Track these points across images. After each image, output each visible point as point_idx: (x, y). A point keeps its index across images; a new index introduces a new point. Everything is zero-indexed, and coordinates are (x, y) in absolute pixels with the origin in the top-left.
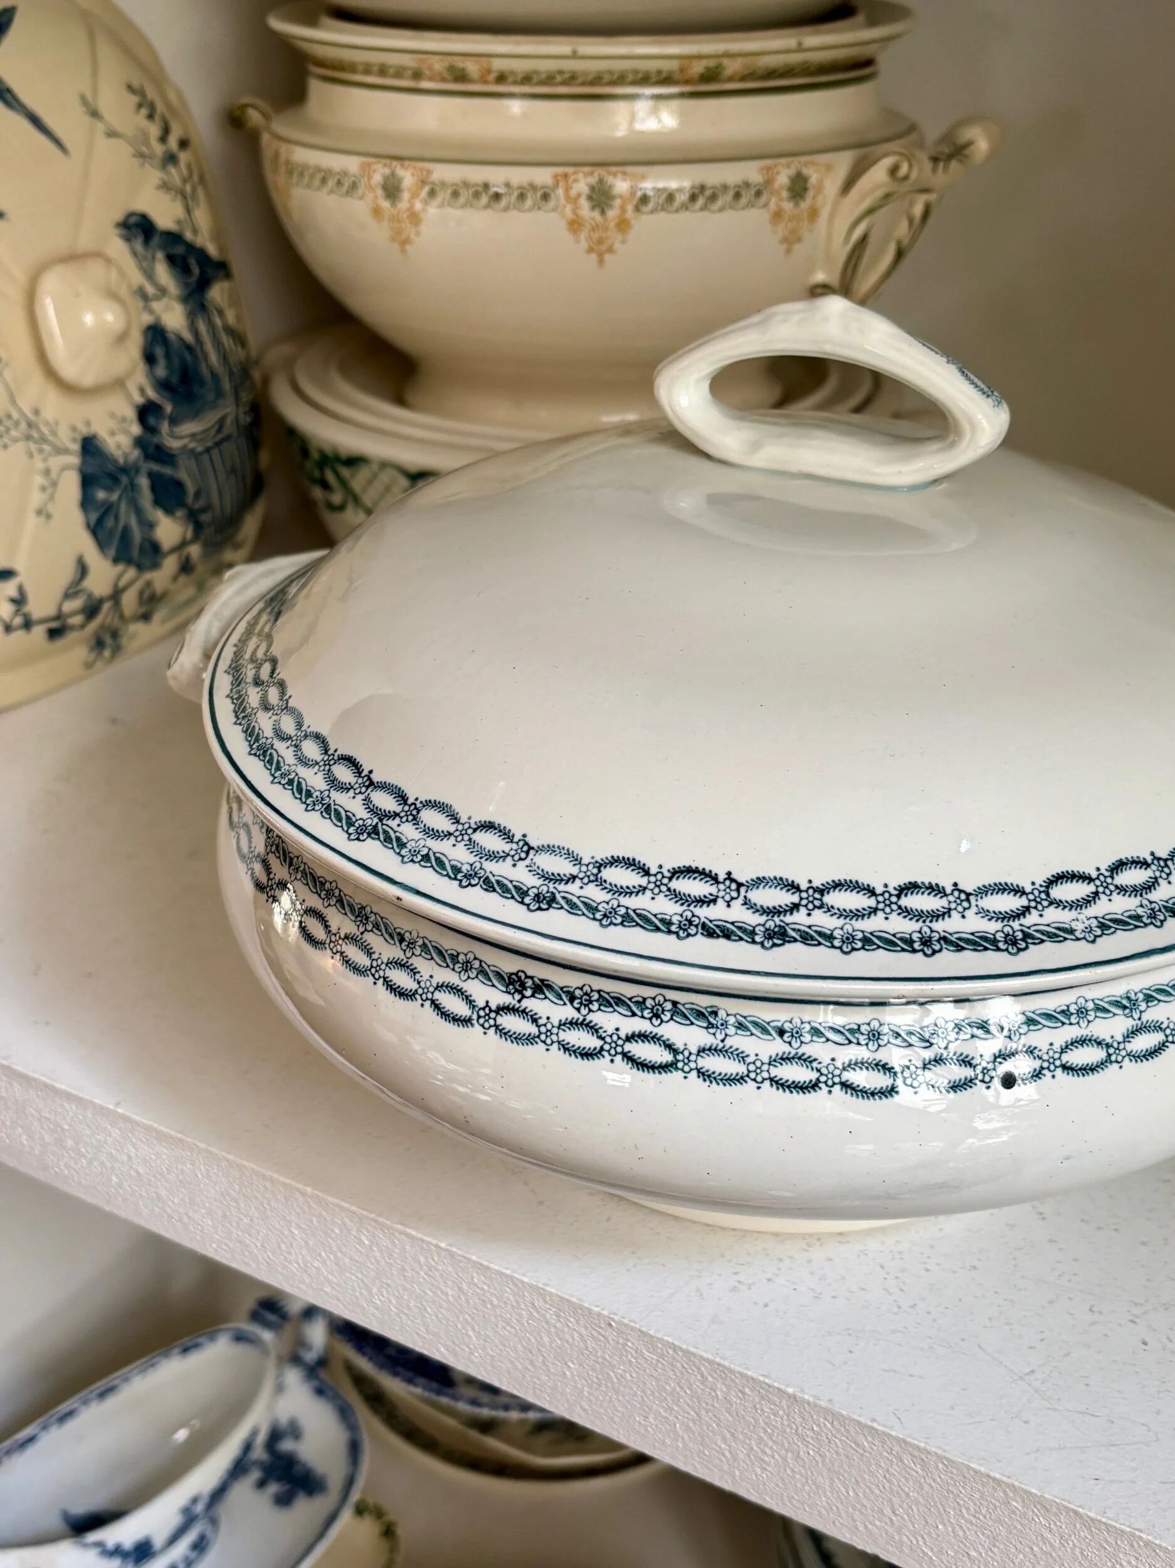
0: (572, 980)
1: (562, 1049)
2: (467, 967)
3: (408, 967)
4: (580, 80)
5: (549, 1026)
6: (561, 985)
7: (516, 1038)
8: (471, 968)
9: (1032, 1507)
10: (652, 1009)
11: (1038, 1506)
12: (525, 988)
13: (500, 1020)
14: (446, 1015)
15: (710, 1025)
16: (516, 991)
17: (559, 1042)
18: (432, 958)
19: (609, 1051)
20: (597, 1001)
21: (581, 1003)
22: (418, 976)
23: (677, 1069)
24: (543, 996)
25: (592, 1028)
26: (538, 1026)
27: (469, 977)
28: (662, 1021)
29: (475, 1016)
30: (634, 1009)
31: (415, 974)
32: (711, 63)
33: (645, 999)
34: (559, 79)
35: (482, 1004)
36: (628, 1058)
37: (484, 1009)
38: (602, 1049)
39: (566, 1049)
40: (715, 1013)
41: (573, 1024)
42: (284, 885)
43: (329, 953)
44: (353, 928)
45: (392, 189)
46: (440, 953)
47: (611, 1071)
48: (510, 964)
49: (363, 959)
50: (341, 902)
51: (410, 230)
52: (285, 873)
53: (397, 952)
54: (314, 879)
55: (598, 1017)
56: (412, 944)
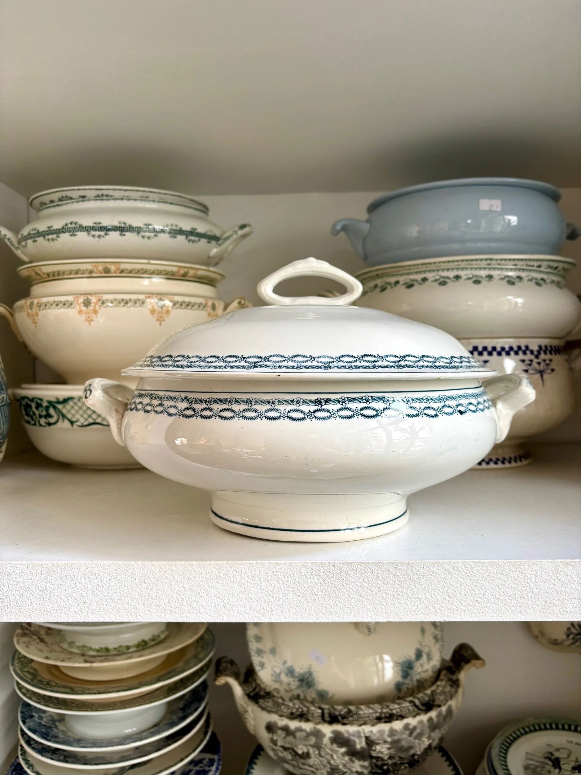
0: (338, 396)
1: (341, 418)
2: (298, 402)
3: (274, 410)
4: (148, 272)
5: (334, 412)
6: (334, 399)
7: (323, 419)
8: (300, 402)
9: (496, 567)
10: (365, 399)
11: (498, 566)
12: (322, 403)
13: (315, 415)
14: (294, 419)
15: (384, 401)
16: (319, 404)
17: (339, 416)
18: (284, 404)
19: (356, 415)
20: (347, 400)
21: (342, 402)
22: (279, 411)
23: (379, 416)
24: (329, 403)
25: (348, 409)
26: (330, 413)
27: (300, 405)
28: (370, 403)
29: (306, 416)
30: (360, 400)
31: (278, 411)
32: (186, 270)
33: (362, 397)
34: (141, 272)
35: (307, 411)
36: (363, 415)
37: (309, 413)
38: (354, 414)
39: (342, 417)
40: (384, 398)
41: (342, 409)
42: (205, 409)
43: (237, 419)
44: (246, 407)
45: (87, 303)
46: (286, 401)
47: (358, 421)
48: (314, 397)
49: (253, 414)
50: (237, 401)
51: (93, 316)
52: (204, 406)
53: (268, 407)
54: (221, 401)
55: (349, 405)
56: (274, 403)
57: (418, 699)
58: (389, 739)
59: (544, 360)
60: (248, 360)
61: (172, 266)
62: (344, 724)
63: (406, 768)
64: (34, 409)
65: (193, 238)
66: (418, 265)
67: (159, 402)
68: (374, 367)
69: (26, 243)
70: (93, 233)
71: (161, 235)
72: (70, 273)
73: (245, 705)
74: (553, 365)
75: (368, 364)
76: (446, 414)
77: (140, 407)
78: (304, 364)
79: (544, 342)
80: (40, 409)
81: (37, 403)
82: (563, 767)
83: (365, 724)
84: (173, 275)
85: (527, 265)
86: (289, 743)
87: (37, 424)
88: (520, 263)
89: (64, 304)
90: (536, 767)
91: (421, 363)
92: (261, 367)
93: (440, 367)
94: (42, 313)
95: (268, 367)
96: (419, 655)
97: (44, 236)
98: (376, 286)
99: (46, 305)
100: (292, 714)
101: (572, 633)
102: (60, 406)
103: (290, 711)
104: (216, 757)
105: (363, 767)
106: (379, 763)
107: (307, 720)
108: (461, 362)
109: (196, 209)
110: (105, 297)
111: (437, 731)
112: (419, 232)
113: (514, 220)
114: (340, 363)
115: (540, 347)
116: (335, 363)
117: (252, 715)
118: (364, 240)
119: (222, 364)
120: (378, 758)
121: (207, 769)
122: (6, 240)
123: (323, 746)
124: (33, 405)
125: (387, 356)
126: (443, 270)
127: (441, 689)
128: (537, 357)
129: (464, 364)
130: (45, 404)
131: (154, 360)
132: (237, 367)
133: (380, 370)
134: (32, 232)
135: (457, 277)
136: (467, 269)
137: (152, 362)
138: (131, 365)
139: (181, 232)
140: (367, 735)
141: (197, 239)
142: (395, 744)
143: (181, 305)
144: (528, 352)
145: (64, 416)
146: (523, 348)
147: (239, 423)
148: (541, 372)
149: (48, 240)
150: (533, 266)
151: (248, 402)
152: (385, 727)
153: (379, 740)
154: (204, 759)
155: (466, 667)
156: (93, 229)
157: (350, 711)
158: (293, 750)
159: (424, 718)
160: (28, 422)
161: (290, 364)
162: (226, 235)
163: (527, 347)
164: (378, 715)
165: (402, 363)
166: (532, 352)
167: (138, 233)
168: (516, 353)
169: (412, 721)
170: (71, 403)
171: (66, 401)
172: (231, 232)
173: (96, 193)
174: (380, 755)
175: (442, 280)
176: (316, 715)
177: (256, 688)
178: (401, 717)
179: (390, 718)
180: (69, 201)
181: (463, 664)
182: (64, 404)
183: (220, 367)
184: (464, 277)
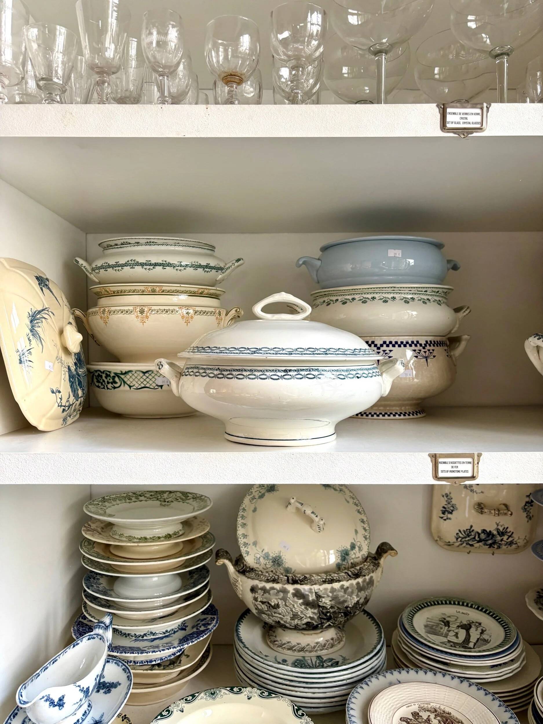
0: (295, 368)
2: (276, 371)
3: (264, 375)
4: (179, 292)
6: (293, 369)
7: (288, 379)
10: (309, 370)
13: (284, 377)
14: (274, 379)
15: (318, 371)
16: (286, 372)
17: (296, 378)
20: (300, 370)
21: (298, 371)
22: (266, 375)
23: (315, 378)
24: (291, 371)
26: (292, 376)
28: (311, 372)
29: (280, 378)
30: (306, 370)
32: (203, 290)
34: (175, 291)
36: (308, 378)
37: (281, 376)
38: (303, 377)
39: (298, 378)
40: (318, 369)
41: (297, 375)
42: (229, 374)
43: (245, 379)
44: (250, 373)
45: (142, 312)
46: (270, 370)
47: (305, 380)
48: (284, 369)
49: (254, 377)
50: (245, 370)
51: (146, 320)
52: (228, 372)
53: (261, 373)
54: (237, 370)
55: (301, 373)
56: (264, 371)
57: (351, 571)
58: (330, 594)
59: (429, 350)
60: (251, 350)
61: (194, 288)
62: (301, 584)
63: (342, 616)
64: (104, 378)
65: (207, 270)
66: (350, 290)
67: (204, 371)
68: (313, 354)
69: (99, 271)
70: (145, 267)
71: (188, 269)
72: (129, 292)
73: (236, 577)
74: (435, 353)
75: (310, 353)
76: (350, 378)
77: (192, 373)
78: (279, 352)
79: (429, 339)
80: (108, 378)
81: (106, 374)
82: (451, 625)
83: (315, 584)
84: (195, 293)
85: (418, 291)
86: (266, 598)
87: (106, 388)
88: (414, 289)
89: (127, 312)
90: (433, 626)
91: (337, 352)
92: (258, 353)
93: (347, 354)
94: (110, 317)
95: (261, 353)
96: (353, 547)
97: (113, 268)
98: (324, 301)
99: (114, 312)
100: (268, 580)
101: (460, 537)
102: (122, 376)
103: (266, 578)
104: (215, 617)
105: (314, 613)
106: (324, 611)
107: (278, 583)
108: (360, 352)
109: (208, 249)
110: (153, 308)
111: (363, 592)
112: (352, 268)
113: (412, 262)
114: (297, 352)
115: (427, 342)
116: (294, 352)
117: (241, 583)
118: (317, 271)
119: (237, 351)
120: (323, 607)
121: (210, 622)
122: (83, 268)
123: (288, 599)
124: (104, 375)
125: (320, 349)
126: (365, 293)
127: (366, 567)
128: (424, 348)
129: (361, 353)
130: (112, 375)
131: (199, 349)
132: (246, 353)
133: (316, 355)
134: (104, 265)
135: (374, 298)
136: (380, 293)
137: (198, 350)
138: (183, 351)
139: (200, 266)
140: (316, 591)
141: (210, 270)
142: (335, 598)
143: (200, 313)
144: (418, 345)
145: (125, 382)
146: (415, 342)
147: (246, 381)
148: (426, 358)
149: (115, 270)
150: (422, 291)
151: (251, 371)
152: (328, 586)
153: (324, 595)
154: (207, 618)
155: (385, 555)
156: (146, 264)
157: (305, 577)
158: (268, 603)
159: (354, 582)
160: (98, 387)
161: (272, 352)
162: (227, 266)
163: (418, 342)
164: (324, 580)
165: (328, 352)
166: (421, 345)
167: (174, 267)
168: (411, 346)
169: (346, 584)
170: (130, 374)
171: (126, 373)
172: (231, 264)
173: (146, 241)
174: (325, 605)
175: (364, 300)
176: (283, 580)
177: (243, 567)
178: (339, 581)
179: (331, 581)
180: (129, 245)
181: (383, 554)
182: (125, 375)
183: (237, 353)
184: (377, 298)
